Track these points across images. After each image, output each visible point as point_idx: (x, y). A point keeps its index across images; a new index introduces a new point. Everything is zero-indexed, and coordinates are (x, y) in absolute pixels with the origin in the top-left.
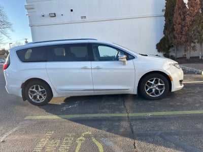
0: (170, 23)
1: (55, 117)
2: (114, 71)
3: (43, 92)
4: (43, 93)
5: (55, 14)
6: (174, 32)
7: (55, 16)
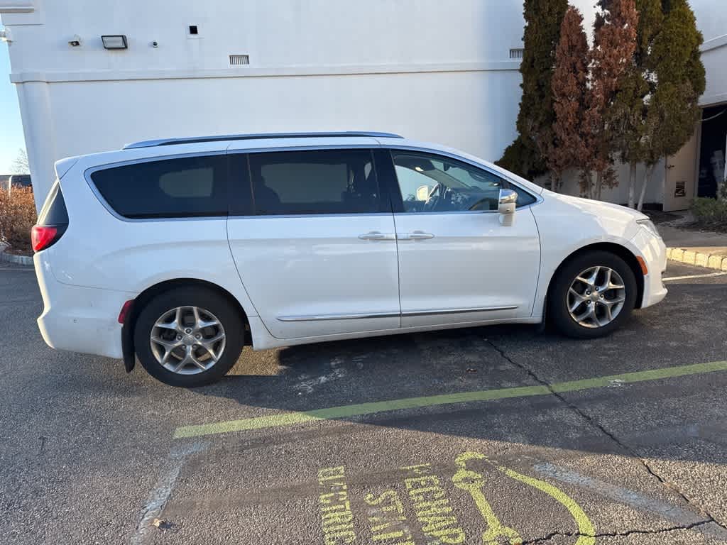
0: (542, 97)
1: (298, 418)
2: (474, 246)
3: (208, 334)
4: (207, 337)
5: (124, 38)
6: (555, 125)
7: (126, 47)
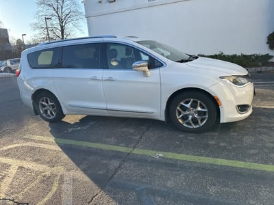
3: (53, 107)
7: (115, 1)
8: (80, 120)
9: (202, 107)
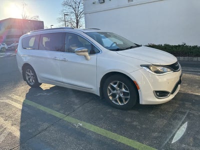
7: (104, 2)
8: (50, 88)
9: (126, 89)
